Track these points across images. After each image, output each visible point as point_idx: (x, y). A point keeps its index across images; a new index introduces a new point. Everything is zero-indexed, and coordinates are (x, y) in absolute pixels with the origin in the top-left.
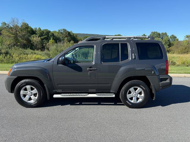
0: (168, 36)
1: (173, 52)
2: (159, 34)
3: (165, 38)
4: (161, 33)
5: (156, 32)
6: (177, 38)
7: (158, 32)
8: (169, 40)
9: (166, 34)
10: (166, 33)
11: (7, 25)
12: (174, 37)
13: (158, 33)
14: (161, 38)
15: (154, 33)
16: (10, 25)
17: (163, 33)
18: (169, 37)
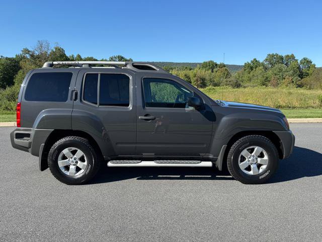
0: (297, 60)
1: (308, 87)
2: (282, 58)
3: (292, 64)
4: (284, 55)
5: (277, 55)
6: (313, 63)
7: (280, 54)
8: (299, 68)
9: (293, 57)
10: (293, 55)
11: (31, 53)
12: (307, 62)
13: (280, 56)
14: (286, 64)
15: (273, 56)
16: (36, 52)
17: (288, 56)
18: (299, 62)
